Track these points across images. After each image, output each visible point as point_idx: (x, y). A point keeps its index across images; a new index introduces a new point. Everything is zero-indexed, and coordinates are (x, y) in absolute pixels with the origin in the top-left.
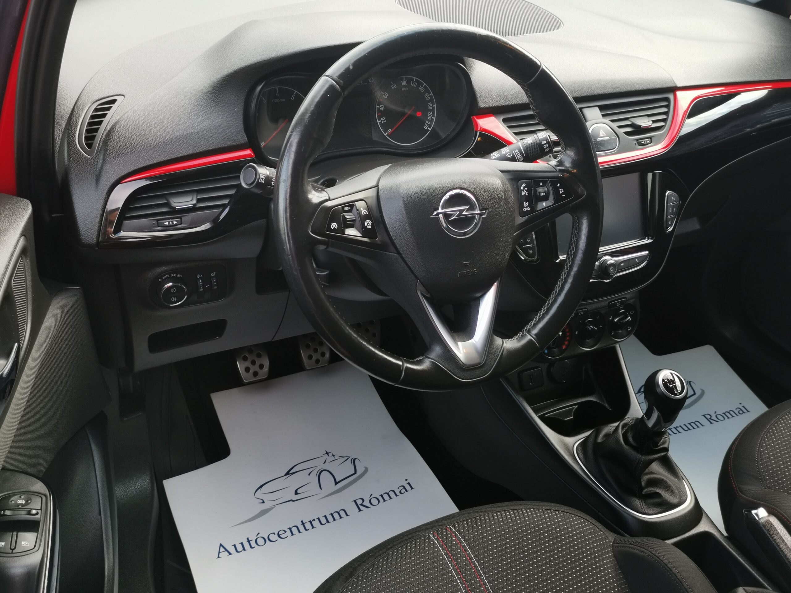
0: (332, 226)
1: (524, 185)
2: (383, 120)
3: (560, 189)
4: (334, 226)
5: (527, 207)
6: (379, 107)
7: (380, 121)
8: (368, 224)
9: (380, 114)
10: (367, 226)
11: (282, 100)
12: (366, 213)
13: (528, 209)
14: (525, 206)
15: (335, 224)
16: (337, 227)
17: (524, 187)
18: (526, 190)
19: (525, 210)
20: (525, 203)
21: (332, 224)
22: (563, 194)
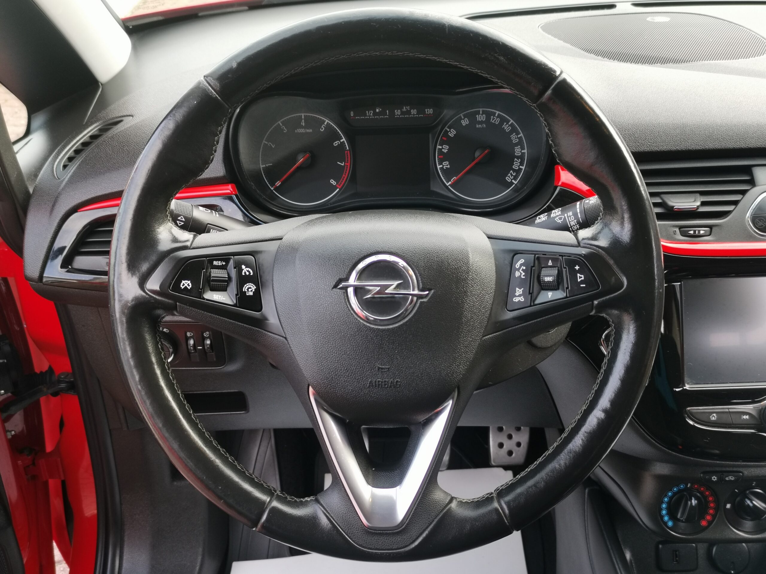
0: (182, 284)
1: (522, 261)
3: (578, 275)
4: (186, 285)
5: (520, 296)
8: (248, 289)
10: (245, 292)
12: (250, 273)
13: (522, 299)
14: (517, 294)
15: (189, 282)
16: (190, 287)
17: (521, 265)
18: (523, 270)
19: (517, 301)
20: (517, 289)
21: (183, 282)
22: (582, 282)
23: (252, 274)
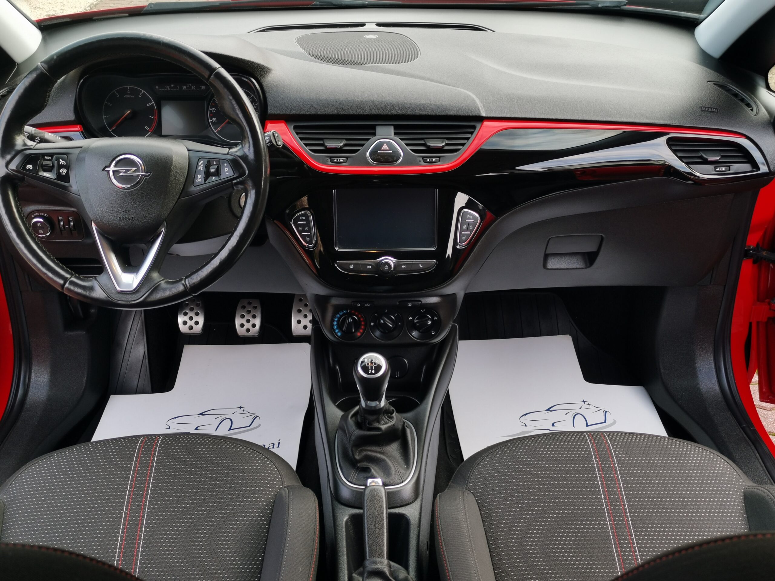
0: (27, 167)
1: (202, 162)
2: (214, 120)
3: (226, 168)
4: (29, 167)
5: (199, 179)
6: (211, 109)
7: (212, 121)
8: (62, 172)
9: (212, 115)
10: (61, 173)
11: (132, 96)
12: (64, 164)
13: (200, 180)
14: (198, 178)
15: (31, 166)
16: (32, 168)
17: (202, 164)
18: (202, 166)
19: (198, 181)
20: (199, 175)
21: (28, 166)
22: (227, 172)
23: (65, 164)
